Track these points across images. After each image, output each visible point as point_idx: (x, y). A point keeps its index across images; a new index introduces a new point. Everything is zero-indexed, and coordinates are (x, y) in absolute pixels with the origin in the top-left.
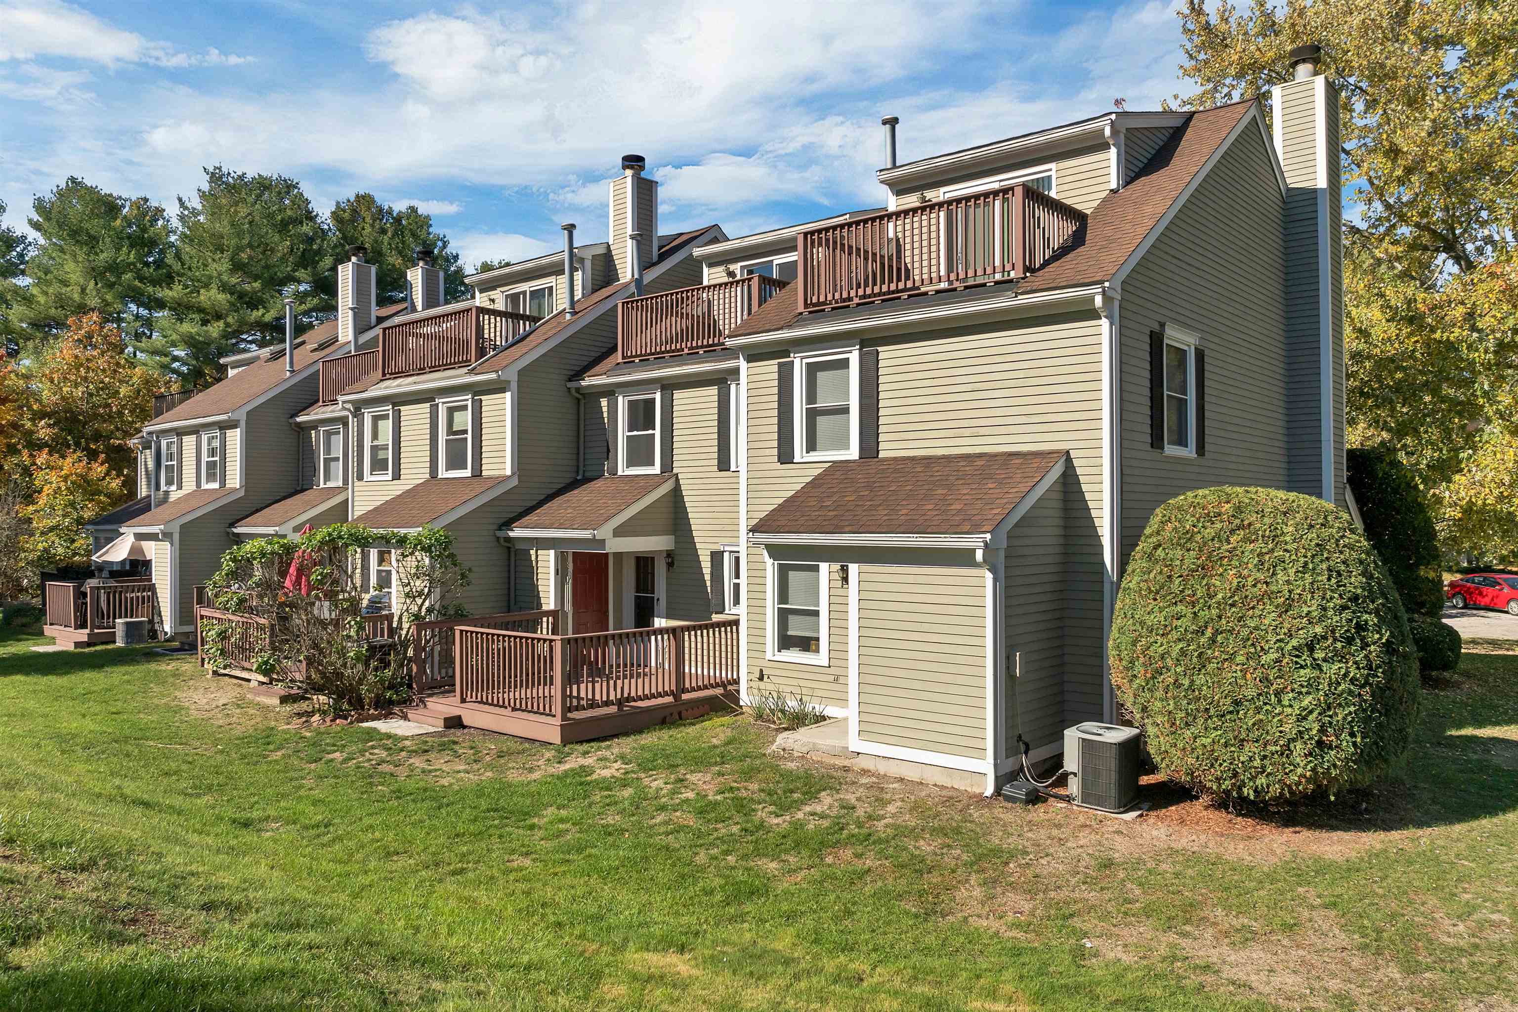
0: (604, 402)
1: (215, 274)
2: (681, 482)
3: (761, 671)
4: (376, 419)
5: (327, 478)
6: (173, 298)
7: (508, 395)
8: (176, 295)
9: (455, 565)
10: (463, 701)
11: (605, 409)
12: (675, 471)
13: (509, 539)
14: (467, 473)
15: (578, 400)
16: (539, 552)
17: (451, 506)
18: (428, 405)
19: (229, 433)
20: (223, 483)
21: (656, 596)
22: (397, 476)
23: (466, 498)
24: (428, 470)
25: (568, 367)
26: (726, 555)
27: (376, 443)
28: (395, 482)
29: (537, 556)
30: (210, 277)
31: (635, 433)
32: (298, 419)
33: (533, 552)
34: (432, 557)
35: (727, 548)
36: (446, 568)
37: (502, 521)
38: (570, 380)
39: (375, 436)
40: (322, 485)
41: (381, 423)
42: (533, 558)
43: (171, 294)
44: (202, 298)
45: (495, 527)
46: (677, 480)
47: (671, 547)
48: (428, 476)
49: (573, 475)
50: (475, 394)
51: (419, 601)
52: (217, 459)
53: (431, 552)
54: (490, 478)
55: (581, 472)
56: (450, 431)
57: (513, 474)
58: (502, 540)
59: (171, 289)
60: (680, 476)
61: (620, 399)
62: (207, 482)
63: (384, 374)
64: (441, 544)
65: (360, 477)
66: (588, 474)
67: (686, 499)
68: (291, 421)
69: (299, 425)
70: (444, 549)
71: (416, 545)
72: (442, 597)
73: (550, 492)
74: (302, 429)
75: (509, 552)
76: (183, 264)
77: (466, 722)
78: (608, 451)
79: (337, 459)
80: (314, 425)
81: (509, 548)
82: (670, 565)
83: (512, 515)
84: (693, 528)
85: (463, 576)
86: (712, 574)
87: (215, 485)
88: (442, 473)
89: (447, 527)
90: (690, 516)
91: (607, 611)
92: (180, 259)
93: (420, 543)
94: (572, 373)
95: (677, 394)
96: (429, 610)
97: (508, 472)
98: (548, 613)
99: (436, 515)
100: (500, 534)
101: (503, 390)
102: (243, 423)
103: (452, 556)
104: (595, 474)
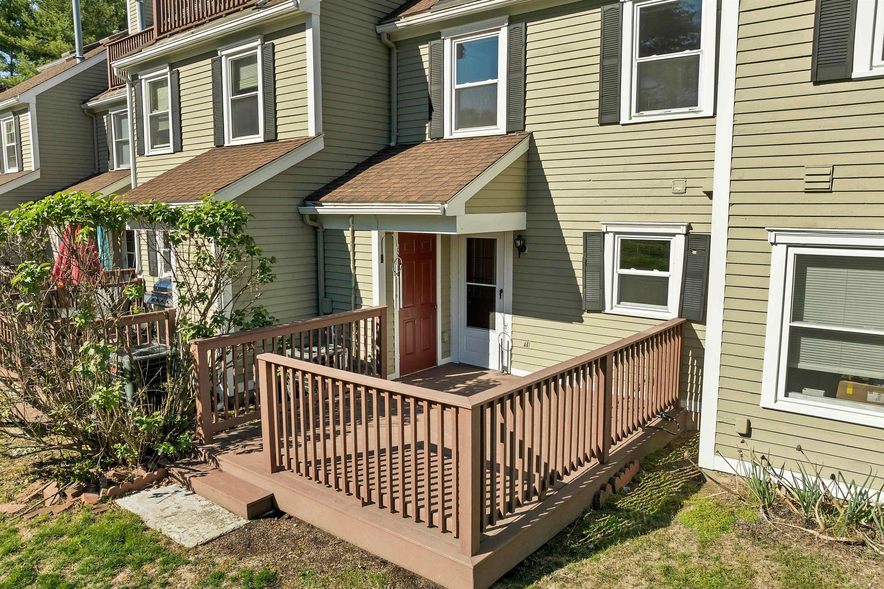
0: (424, 50)
1: (60, 29)
2: (538, 143)
3: (749, 423)
4: (155, 86)
5: (120, 161)
6: (30, 47)
7: (309, 33)
8: (32, 44)
9: (253, 254)
10: (276, 469)
11: (425, 59)
12: (528, 129)
13: (315, 217)
14: (259, 138)
15: (389, 50)
16: (357, 233)
17: (241, 173)
18: (209, 61)
19: (22, 117)
20: (21, 169)
21: (498, 287)
22: (179, 148)
23: (260, 163)
24: (212, 139)
25: (378, 8)
26: (609, 239)
27: (155, 113)
28: (177, 155)
29: (354, 238)
30: (56, 31)
31: (467, 85)
32: (90, 104)
33: (348, 234)
34: (217, 243)
35: (610, 229)
36: (239, 258)
37: (308, 194)
38: (380, 23)
39: (154, 105)
40: (116, 168)
41: (160, 91)
42: (349, 240)
43: (27, 43)
44: (51, 47)
45: (299, 201)
46: (532, 141)
47: (522, 226)
48: (212, 145)
49: (385, 142)
50: (265, 38)
51: (202, 307)
52: (14, 144)
53: (216, 235)
54: (288, 141)
55: (394, 138)
56: (236, 90)
57: (318, 135)
58: (307, 220)
59: (27, 39)
60: (536, 135)
61: (447, 42)
62: (9, 168)
63: (159, 33)
64: (230, 224)
65: (141, 153)
66: (401, 140)
67: (544, 165)
68: (83, 106)
69: (91, 110)
70: (236, 231)
71: (192, 225)
72: (236, 296)
73: (361, 160)
74: (95, 114)
75: (316, 234)
76: (36, 21)
77: (282, 505)
78: (431, 109)
79: (127, 142)
80: (105, 109)
81: (315, 228)
82: (520, 250)
83: (317, 188)
84: (555, 201)
85: (264, 269)
86: (585, 262)
87: (15, 170)
88: (230, 141)
89: (239, 200)
90: (551, 186)
91: (434, 305)
92: (33, 18)
93: (199, 220)
94: (382, 16)
95: (532, 28)
96: (218, 320)
97: (312, 133)
98: (371, 313)
99: (222, 185)
100: (307, 210)
101: (302, 28)
102: (33, 107)
103: (246, 240)
104: (415, 139)
